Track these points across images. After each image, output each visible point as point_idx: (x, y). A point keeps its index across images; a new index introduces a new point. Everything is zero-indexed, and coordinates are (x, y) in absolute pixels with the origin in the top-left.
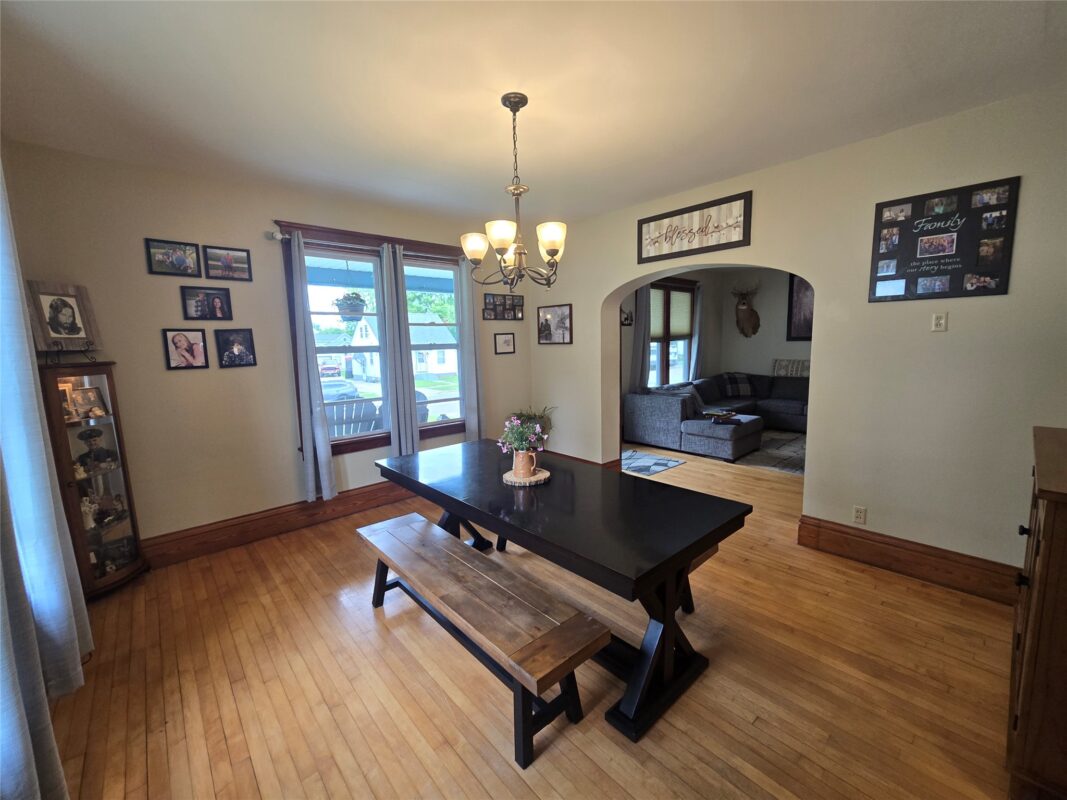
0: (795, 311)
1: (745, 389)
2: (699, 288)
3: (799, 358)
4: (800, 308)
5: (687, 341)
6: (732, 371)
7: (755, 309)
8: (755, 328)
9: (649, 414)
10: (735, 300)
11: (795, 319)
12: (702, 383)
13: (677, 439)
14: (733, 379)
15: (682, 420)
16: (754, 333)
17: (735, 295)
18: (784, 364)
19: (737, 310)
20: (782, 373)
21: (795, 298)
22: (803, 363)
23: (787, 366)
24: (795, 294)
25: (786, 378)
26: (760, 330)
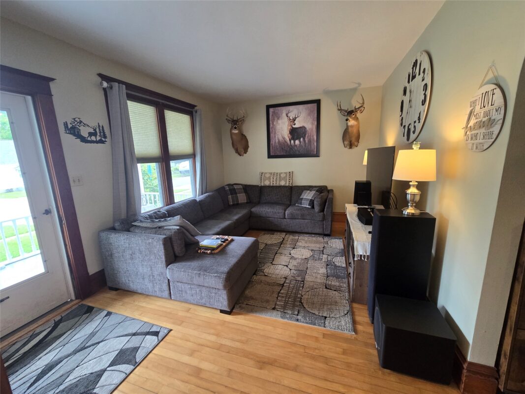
0: (272, 135)
1: (242, 198)
2: (196, 112)
3: (276, 172)
4: (275, 133)
5: (191, 160)
6: (232, 182)
7: (244, 134)
8: (246, 148)
9: (128, 257)
10: (230, 126)
11: (272, 142)
12: (207, 197)
13: (165, 286)
14: (232, 189)
15: (167, 266)
16: (246, 153)
17: (228, 121)
18: (268, 175)
19: (231, 134)
20: (267, 183)
21: (271, 126)
22: (280, 175)
23: (269, 178)
24: (271, 122)
25: (269, 187)
26: (249, 149)
